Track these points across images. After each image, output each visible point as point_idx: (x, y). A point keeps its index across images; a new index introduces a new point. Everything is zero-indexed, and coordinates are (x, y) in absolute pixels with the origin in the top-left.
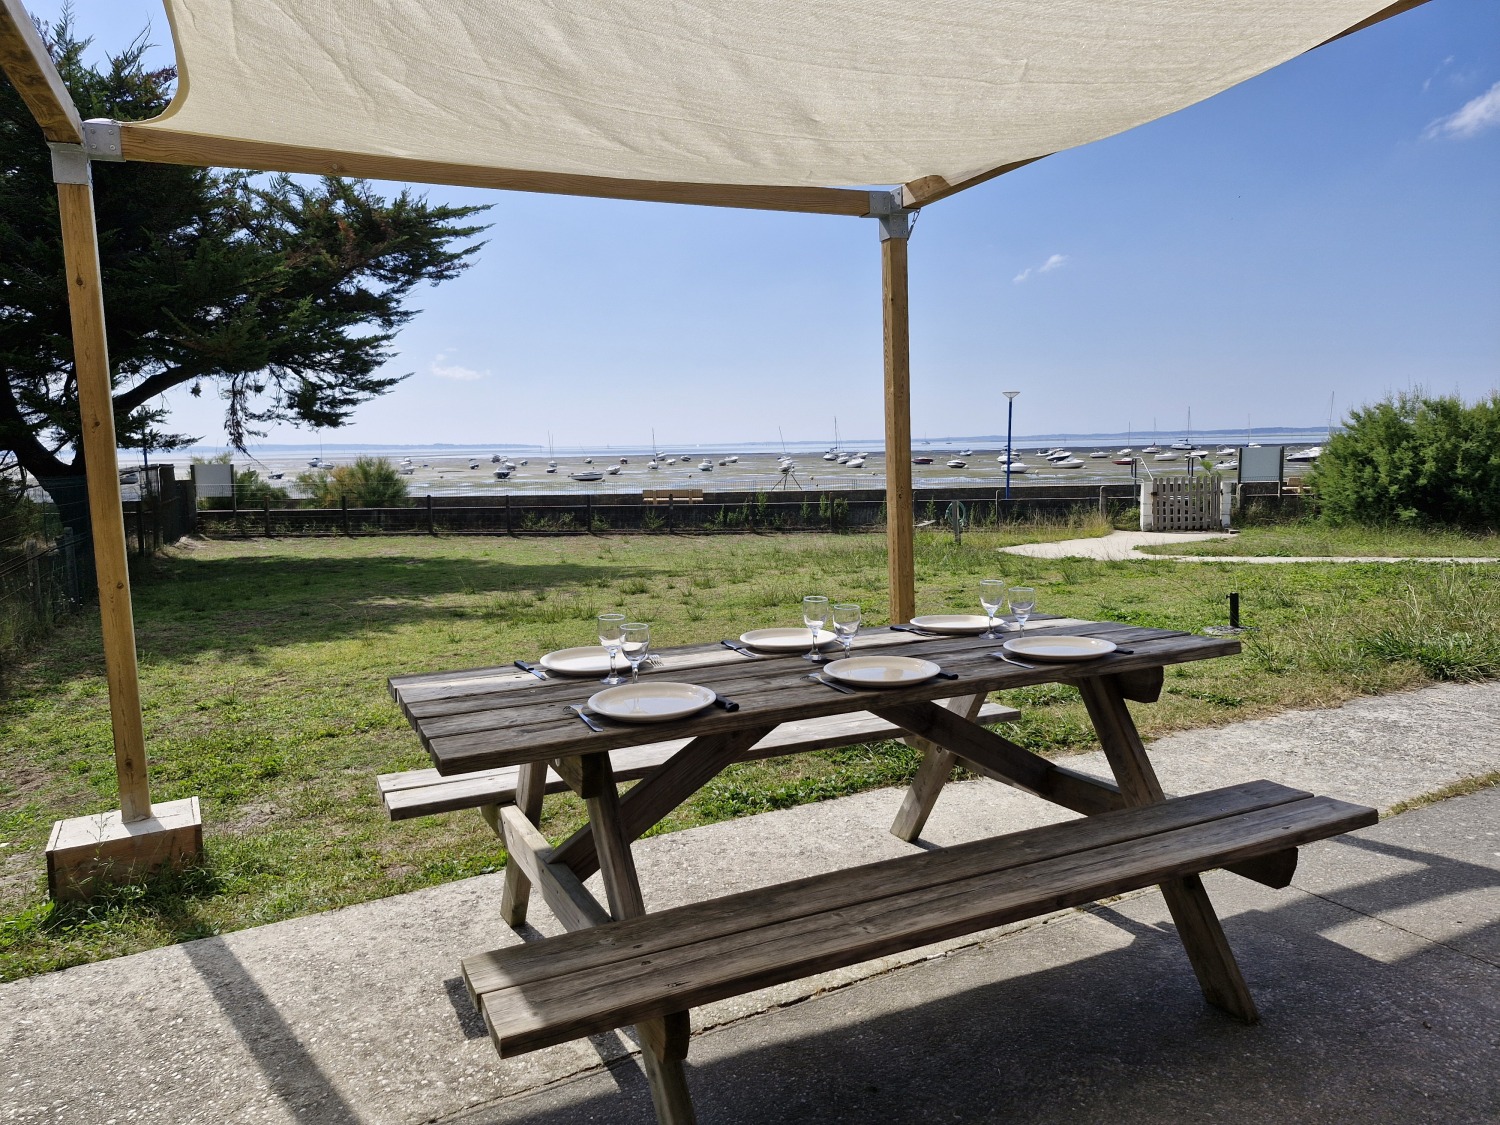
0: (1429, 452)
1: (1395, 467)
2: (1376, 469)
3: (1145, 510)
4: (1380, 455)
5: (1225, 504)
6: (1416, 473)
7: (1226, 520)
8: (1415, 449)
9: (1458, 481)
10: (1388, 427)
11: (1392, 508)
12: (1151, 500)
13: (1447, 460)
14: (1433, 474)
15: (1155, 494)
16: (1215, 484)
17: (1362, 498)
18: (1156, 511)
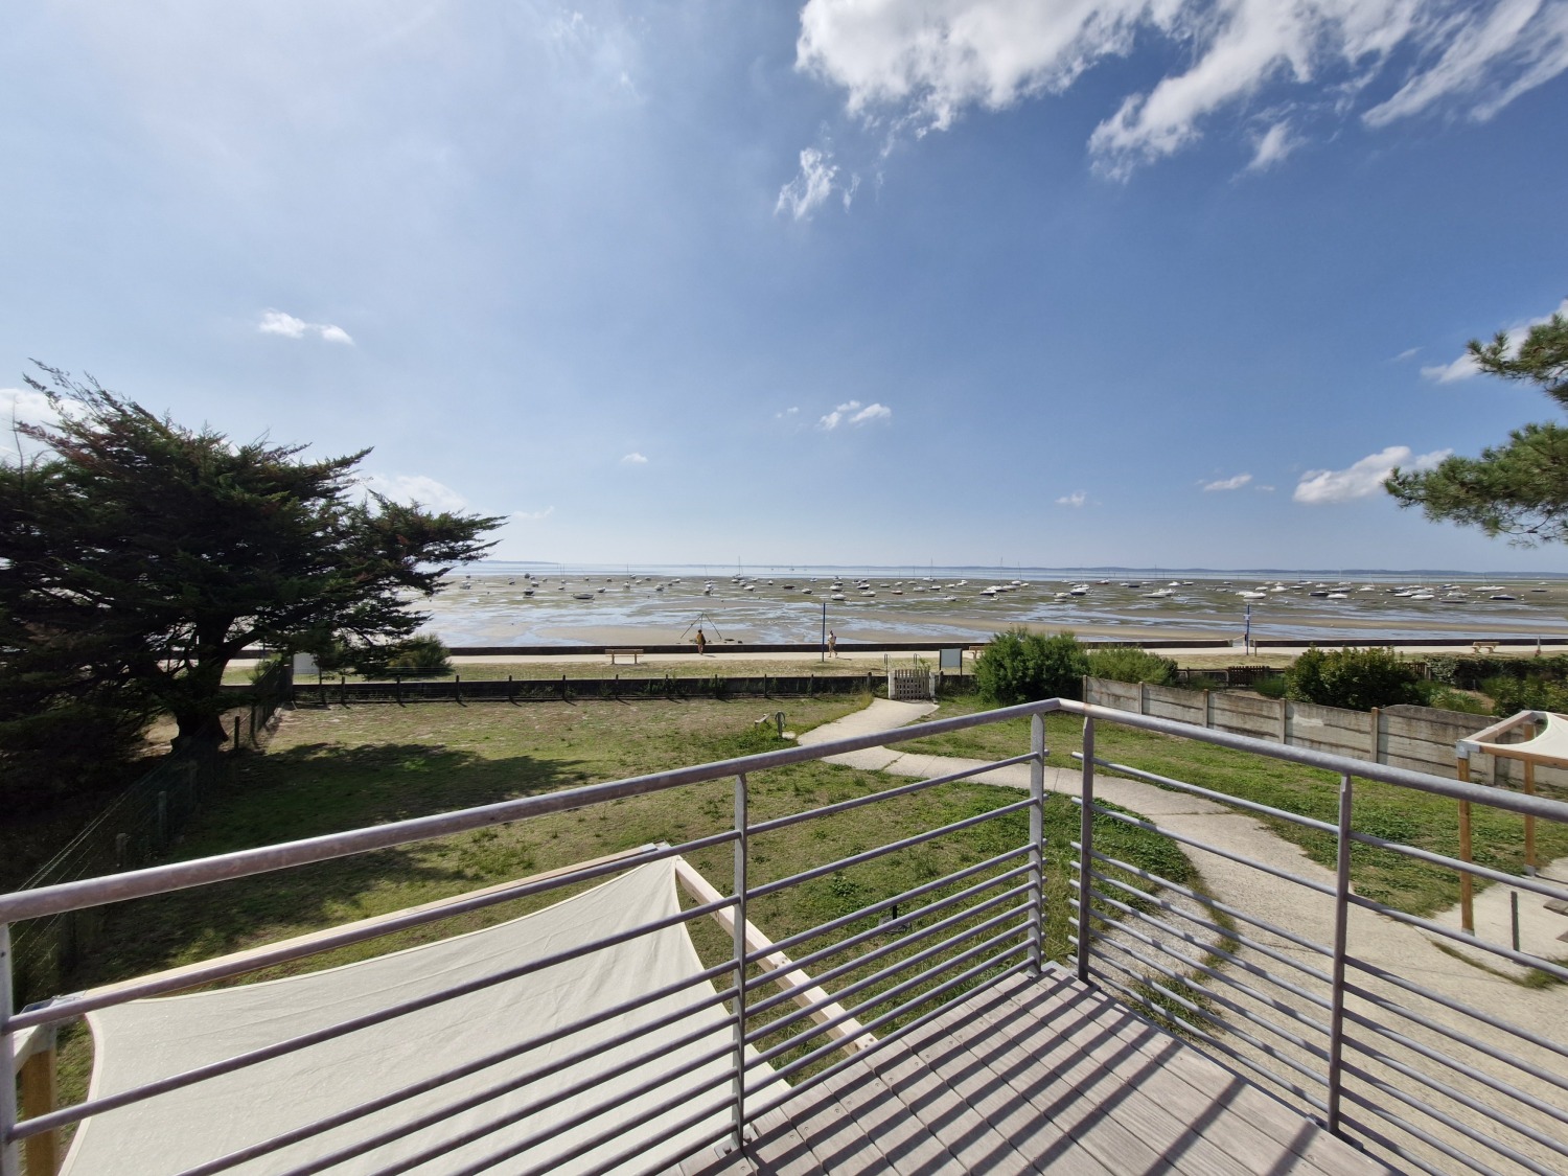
0: (1031, 664)
1: (1015, 670)
2: (1005, 669)
3: (891, 687)
4: (1007, 662)
5: (932, 684)
6: (1025, 675)
7: (932, 693)
8: (1024, 661)
9: (1044, 680)
10: (1011, 647)
11: (1014, 693)
12: (893, 682)
13: (1039, 668)
14: (1033, 676)
15: (896, 678)
16: (927, 672)
17: (999, 687)
18: (897, 687)
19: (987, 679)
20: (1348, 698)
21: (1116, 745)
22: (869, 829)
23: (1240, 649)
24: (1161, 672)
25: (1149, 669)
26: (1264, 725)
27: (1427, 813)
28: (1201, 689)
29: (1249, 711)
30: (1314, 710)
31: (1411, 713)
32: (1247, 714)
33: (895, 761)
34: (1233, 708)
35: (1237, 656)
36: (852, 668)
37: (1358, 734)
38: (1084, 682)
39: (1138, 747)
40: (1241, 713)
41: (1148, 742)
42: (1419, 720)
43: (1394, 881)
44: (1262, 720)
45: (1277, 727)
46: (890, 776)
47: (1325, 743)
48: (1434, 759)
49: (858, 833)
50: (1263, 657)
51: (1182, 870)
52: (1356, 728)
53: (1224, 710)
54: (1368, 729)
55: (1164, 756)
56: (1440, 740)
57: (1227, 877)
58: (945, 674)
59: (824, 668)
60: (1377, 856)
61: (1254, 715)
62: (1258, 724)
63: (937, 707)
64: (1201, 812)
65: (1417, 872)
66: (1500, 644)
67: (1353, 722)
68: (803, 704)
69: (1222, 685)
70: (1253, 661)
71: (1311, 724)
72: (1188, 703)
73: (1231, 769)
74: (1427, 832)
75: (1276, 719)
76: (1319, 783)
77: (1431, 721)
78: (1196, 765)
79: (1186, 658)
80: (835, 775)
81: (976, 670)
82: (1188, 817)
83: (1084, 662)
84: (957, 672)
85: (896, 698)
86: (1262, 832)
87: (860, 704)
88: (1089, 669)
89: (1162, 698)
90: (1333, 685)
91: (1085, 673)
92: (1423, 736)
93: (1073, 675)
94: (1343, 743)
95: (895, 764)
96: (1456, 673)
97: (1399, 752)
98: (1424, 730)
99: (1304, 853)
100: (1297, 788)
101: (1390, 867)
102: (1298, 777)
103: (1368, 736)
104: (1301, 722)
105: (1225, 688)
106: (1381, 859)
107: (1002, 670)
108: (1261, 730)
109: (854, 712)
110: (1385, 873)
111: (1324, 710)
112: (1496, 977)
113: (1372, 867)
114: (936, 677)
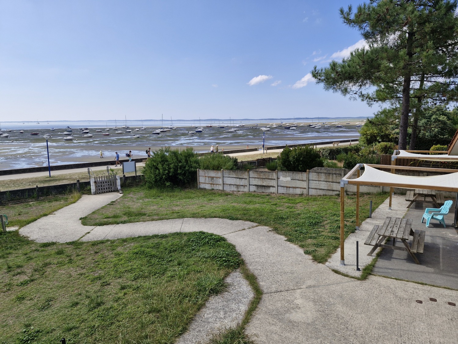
0: (172, 166)
1: (164, 170)
2: (159, 170)
3: (93, 187)
5: (119, 182)
7: (119, 188)
8: (168, 165)
9: (179, 174)
10: (162, 158)
11: (164, 182)
12: (94, 184)
15: (95, 182)
16: (115, 176)
17: (156, 180)
18: (96, 187)
19: (150, 176)
20: (299, 167)
21: (212, 201)
22: (60, 284)
23: (261, 151)
24: (231, 163)
25: (225, 163)
26: (270, 183)
27: (325, 211)
28: (246, 170)
29: (264, 177)
30: (288, 174)
31: (319, 171)
32: (264, 179)
33: (89, 233)
34: (259, 177)
35: (260, 154)
36: (70, 179)
37: (302, 182)
38: (198, 172)
39: (221, 201)
40: (262, 178)
41: (225, 197)
42: (321, 173)
43: (317, 244)
44: (269, 180)
45: (275, 183)
46: (82, 243)
47: (291, 187)
48: (326, 188)
49: (51, 289)
50: (269, 154)
51: (238, 262)
52: (302, 179)
53: (255, 178)
54: (305, 179)
55: (232, 203)
56: (328, 180)
57: (256, 260)
58: (126, 176)
59: (50, 181)
60: (311, 234)
61: (266, 178)
62: (268, 183)
63: (122, 195)
64: (246, 228)
65: (324, 238)
66: (340, 142)
67: (301, 176)
68: (30, 206)
69: (255, 167)
70: (266, 156)
71: (286, 180)
72: (241, 177)
73: (258, 204)
74: (325, 219)
75: (274, 179)
76: (290, 205)
77: (325, 173)
78: (245, 205)
79: (241, 157)
80: (42, 251)
81: (144, 172)
82: (241, 232)
83: (197, 162)
84: (134, 175)
85: (96, 193)
86: (270, 232)
87: (72, 200)
88: (199, 166)
89: (231, 176)
90: (294, 162)
91: (198, 168)
92: (322, 179)
93: (193, 169)
94: (297, 186)
95: (88, 235)
96: (329, 154)
97: (315, 187)
98: (323, 177)
99: (286, 239)
100: (282, 209)
101: (315, 238)
102: (282, 204)
103: (305, 182)
104: (283, 180)
105: (256, 168)
106: (312, 235)
107: (157, 171)
108: (269, 185)
109: (67, 206)
110: (315, 241)
111: (291, 173)
112: (352, 279)
113: (309, 240)
114: (121, 178)
